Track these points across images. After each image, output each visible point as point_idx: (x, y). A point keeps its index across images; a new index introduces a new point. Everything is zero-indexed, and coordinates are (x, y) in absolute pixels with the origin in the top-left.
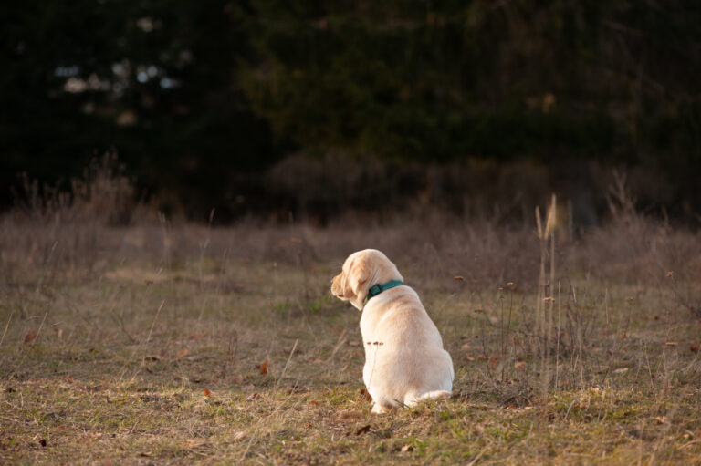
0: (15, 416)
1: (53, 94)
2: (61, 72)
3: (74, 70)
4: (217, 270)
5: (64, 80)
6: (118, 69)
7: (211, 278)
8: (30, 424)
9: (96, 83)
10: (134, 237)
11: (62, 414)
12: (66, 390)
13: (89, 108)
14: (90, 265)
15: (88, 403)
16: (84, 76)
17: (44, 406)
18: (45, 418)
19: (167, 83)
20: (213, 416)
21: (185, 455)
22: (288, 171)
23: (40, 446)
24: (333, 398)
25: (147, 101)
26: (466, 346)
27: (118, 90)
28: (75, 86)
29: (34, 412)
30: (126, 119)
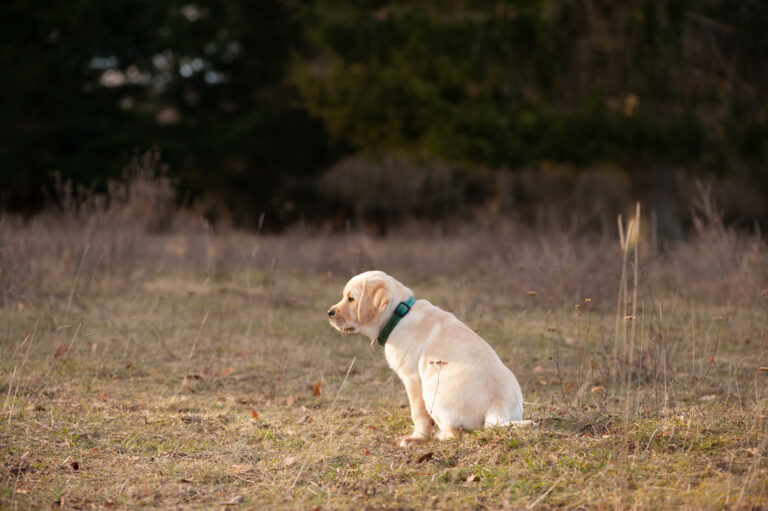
0: (44, 437)
1: (87, 87)
2: (97, 63)
3: (110, 62)
4: (266, 283)
5: (100, 72)
6: (160, 62)
7: (259, 290)
8: (60, 445)
9: (135, 76)
10: (176, 245)
11: (96, 435)
12: (100, 409)
13: (127, 103)
14: (127, 274)
15: (125, 423)
16: (122, 67)
17: (76, 426)
18: (77, 440)
19: (213, 78)
20: (260, 440)
21: (230, 481)
22: (345, 176)
23: (72, 470)
24: (392, 423)
25: (191, 97)
26: (538, 369)
27: (160, 84)
28: (113, 79)
29: (65, 433)
30: (168, 116)
